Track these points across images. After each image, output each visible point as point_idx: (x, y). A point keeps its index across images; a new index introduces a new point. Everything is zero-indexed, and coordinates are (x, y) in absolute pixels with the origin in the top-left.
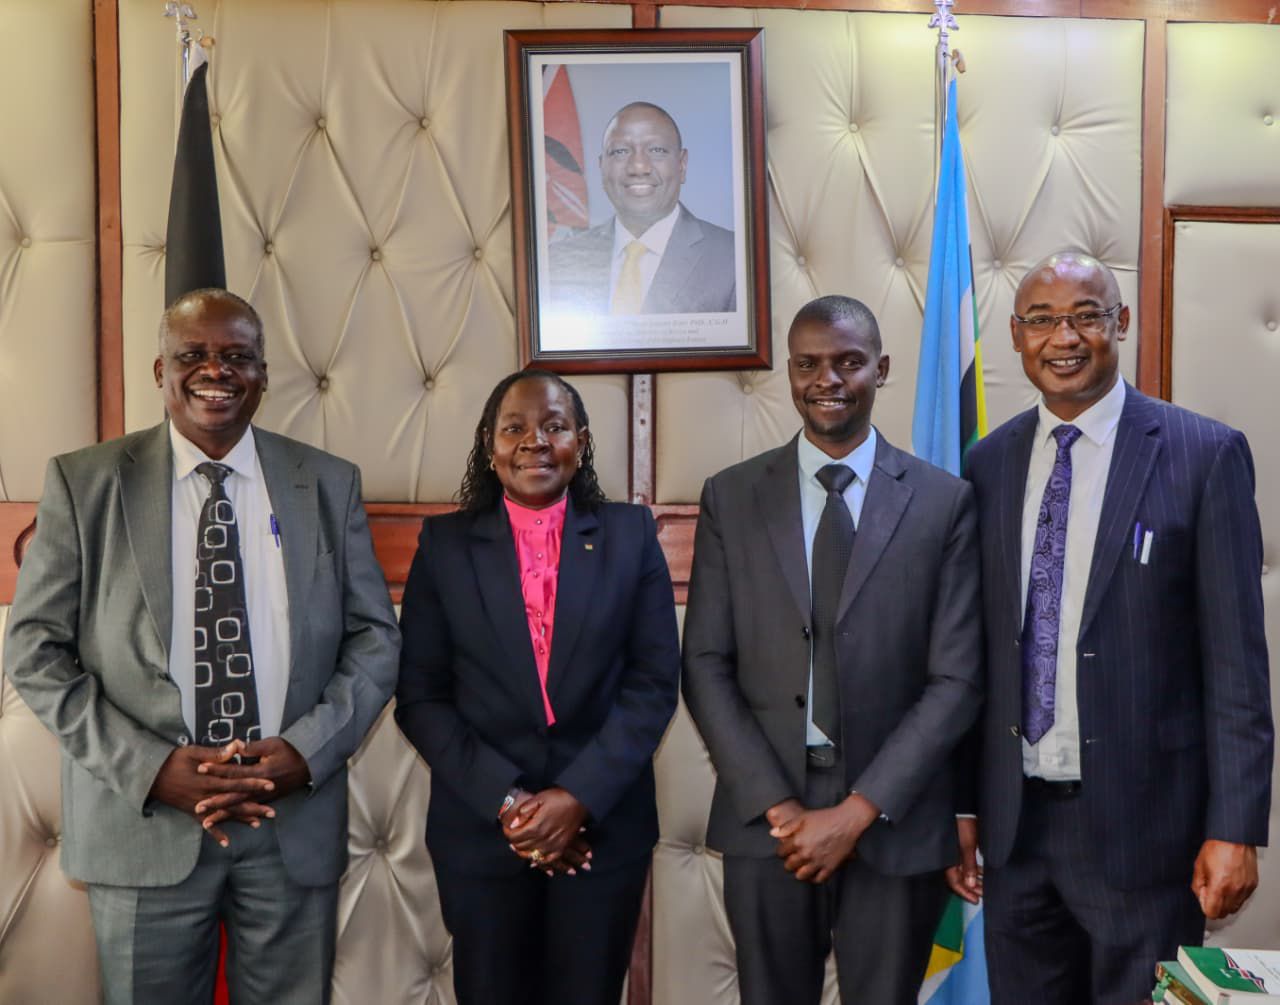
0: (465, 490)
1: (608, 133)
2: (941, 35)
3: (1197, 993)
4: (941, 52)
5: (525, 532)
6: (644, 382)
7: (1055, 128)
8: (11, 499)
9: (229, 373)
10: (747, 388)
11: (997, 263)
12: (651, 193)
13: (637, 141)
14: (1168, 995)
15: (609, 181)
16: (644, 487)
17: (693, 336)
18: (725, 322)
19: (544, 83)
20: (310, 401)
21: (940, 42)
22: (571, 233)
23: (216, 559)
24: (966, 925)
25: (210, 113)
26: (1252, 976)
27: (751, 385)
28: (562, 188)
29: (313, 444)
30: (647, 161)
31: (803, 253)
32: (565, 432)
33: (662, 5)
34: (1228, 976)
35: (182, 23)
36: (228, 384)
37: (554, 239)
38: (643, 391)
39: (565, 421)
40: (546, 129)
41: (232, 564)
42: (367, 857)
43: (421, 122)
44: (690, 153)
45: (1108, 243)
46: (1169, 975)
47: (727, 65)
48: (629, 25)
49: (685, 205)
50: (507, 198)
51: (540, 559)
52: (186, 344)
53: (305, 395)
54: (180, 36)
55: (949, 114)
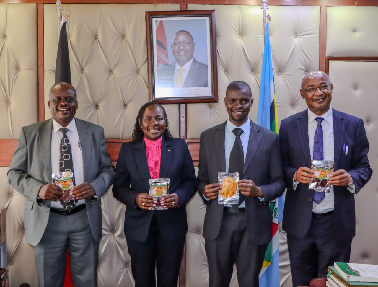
0: (133, 136)
1: (174, 38)
2: (264, 10)
3: (340, 275)
4: (264, 15)
5: (150, 147)
6: (183, 106)
7: (295, 36)
8: (15, 138)
9: (67, 104)
10: (211, 108)
11: (280, 73)
12: (185, 55)
13: (181, 41)
14: (331, 276)
15: (174, 52)
16: (183, 135)
17: (197, 93)
18: (205, 90)
19: (156, 26)
20: (94, 112)
21: (264, 13)
22: (164, 66)
23: (65, 154)
24: (272, 255)
25: (67, 35)
26: (356, 271)
27: (212, 106)
28: (161, 54)
29: (94, 123)
30: (184, 46)
31: (226, 71)
32: (162, 120)
33: (188, 4)
34: (349, 271)
35: (60, 11)
36: (67, 107)
37: (159, 68)
38: (183, 108)
39: (162, 117)
40: (157, 38)
41: (69, 155)
42: (109, 234)
43: (123, 37)
44: (195, 43)
45: (310, 67)
46: (332, 270)
47: (206, 20)
48: (179, 10)
49: (195, 58)
50: (146, 57)
51: (154, 154)
52: (56, 97)
53: (92, 110)
54: (59, 15)
55: (266, 33)
